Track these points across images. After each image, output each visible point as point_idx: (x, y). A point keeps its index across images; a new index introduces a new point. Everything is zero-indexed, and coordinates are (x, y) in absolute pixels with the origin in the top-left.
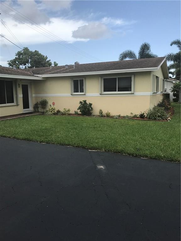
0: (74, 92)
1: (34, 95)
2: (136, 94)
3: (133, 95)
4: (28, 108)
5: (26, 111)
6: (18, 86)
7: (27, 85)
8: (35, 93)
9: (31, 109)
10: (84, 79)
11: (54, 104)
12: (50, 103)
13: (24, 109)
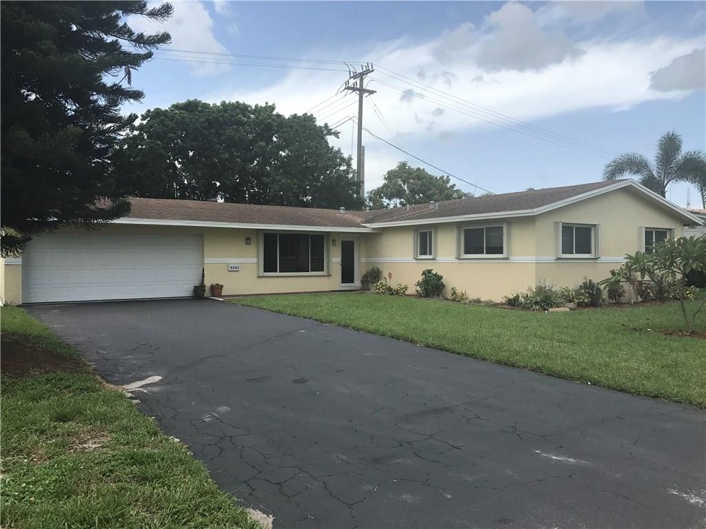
0: (421, 254)
1: (363, 260)
2: (514, 258)
3: (507, 261)
4: (352, 281)
5: (347, 286)
6: (331, 244)
7: (353, 242)
8: (366, 257)
9: (357, 285)
10: (432, 230)
11: (390, 276)
12: (385, 274)
13: (343, 282)
